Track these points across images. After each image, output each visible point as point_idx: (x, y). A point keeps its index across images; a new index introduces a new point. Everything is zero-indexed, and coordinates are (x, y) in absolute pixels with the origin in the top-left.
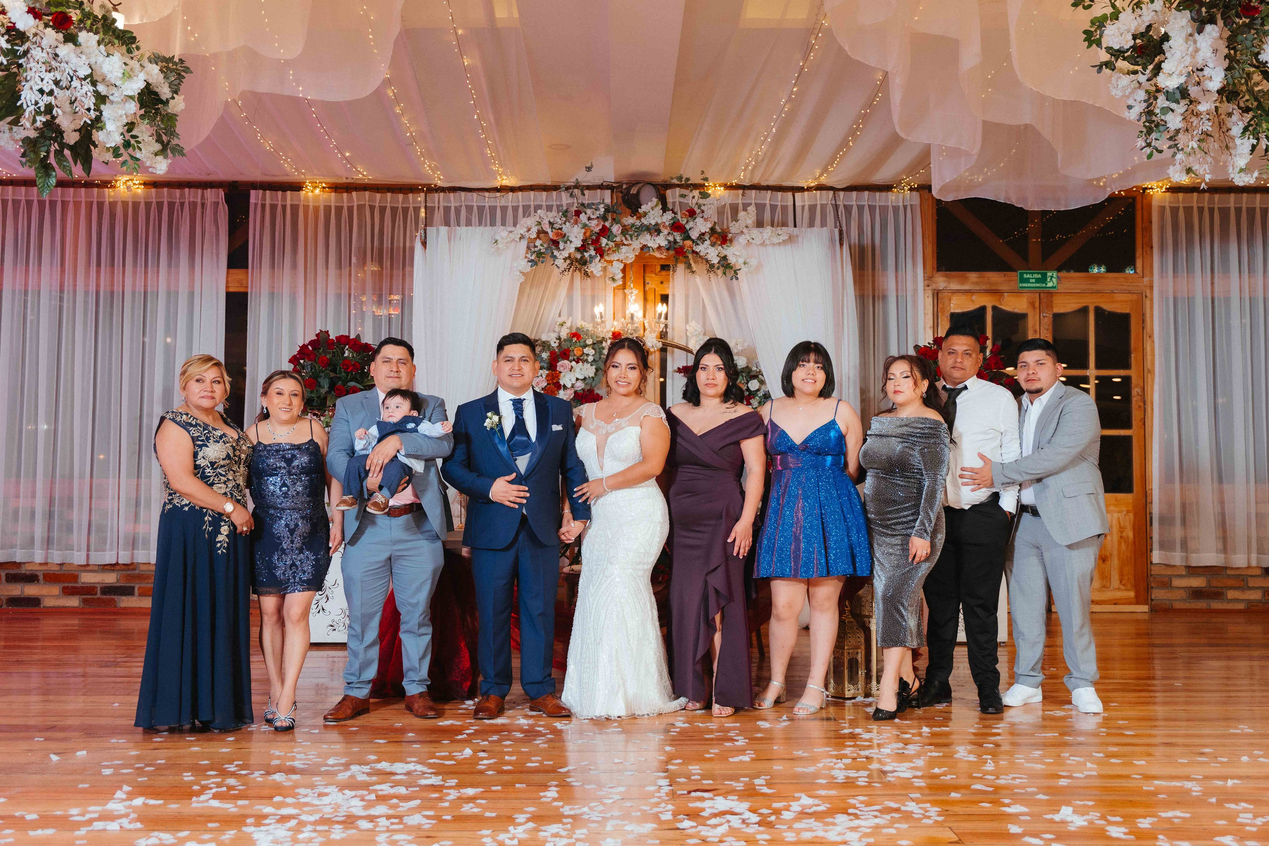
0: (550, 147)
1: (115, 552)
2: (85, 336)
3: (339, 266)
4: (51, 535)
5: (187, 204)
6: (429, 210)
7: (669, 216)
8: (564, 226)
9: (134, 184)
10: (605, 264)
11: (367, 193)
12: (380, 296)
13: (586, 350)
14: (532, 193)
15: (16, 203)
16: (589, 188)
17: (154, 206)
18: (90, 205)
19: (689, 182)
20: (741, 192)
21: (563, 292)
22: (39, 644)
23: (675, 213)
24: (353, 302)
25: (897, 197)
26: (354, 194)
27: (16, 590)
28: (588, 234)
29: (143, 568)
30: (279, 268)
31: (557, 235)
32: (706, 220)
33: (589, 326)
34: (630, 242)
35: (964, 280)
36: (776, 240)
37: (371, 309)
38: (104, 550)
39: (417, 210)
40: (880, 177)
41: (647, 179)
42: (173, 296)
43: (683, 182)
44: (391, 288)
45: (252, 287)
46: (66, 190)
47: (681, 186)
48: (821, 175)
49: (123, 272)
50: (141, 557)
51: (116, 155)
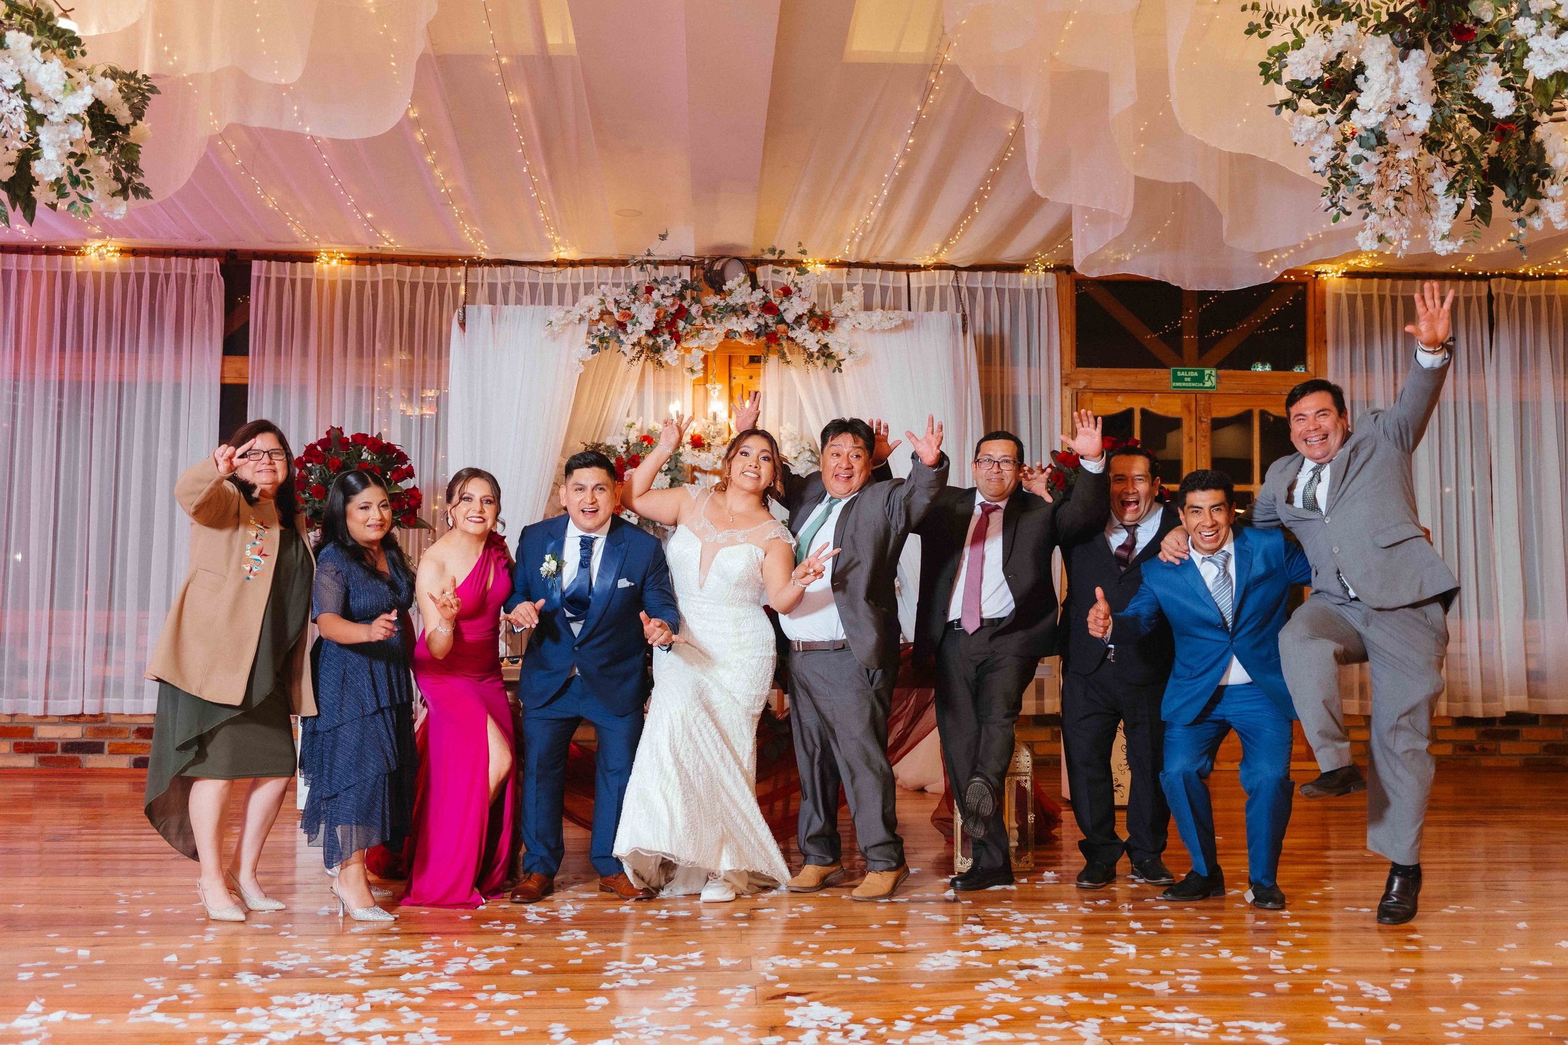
0: (617, 213)
1: (79, 700)
3: (360, 353)
5: (173, 277)
6: (471, 288)
7: (759, 294)
8: (632, 306)
9: (108, 251)
10: (683, 353)
11: (395, 266)
12: (410, 391)
14: (595, 268)
16: (663, 263)
17: (132, 277)
18: (52, 276)
19: (784, 257)
20: (845, 270)
21: (632, 389)
23: (767, 292)
24: (377, 398)
25: (1030, 279)
26: (379, 266)
28: (661, 315)
29: (114, 719)
30: (286, 355)
31: (624, 315)
32: (804, 299)
34: (712, 326)
35: (1109, 378)
36: (887, 325)
37: (400, 406)
38: (66, 698)
39: (455, 287)
40: (1010, 254)
41: (733, 254)
42: (155, 388)
43: (776, 257)
44: (423, 382)
45: (253, 378)
46: (23, 256)
47: (772, 262)
48: (940, 251)
49: (94, 359)
50: (112, 706)
51: (62, 195)
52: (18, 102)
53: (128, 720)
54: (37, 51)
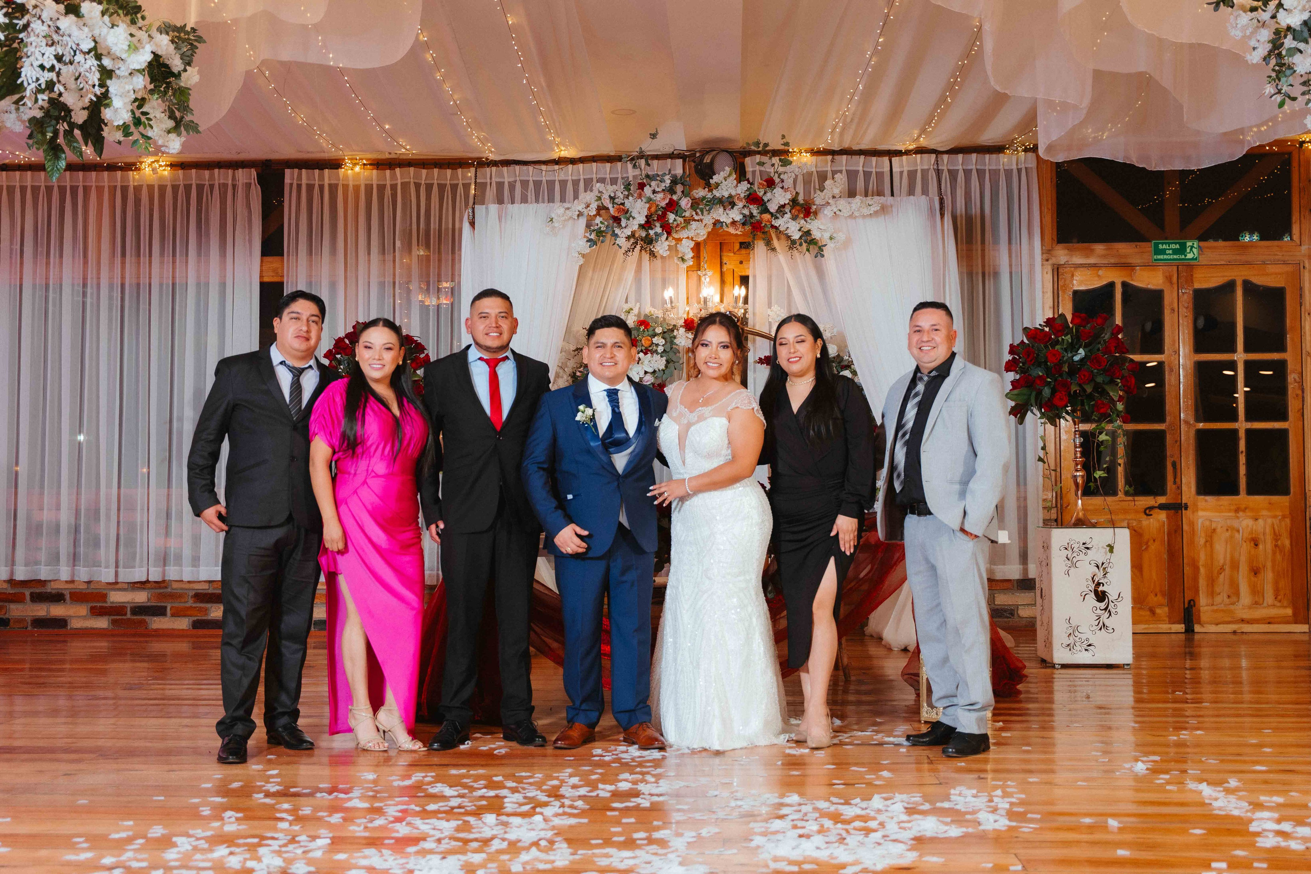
0: (613, 112)
1: (145, 569)
2: (110, 334)
3: (383, 251)
4: (77, 550)
5: (217, 186)
6: (480, 187)
7: (744, 186)
8: (626, 201)
9: (160, 166)
10: (673, 243)
11: (412, 169)
12: (428, 283)
13: (655, 340)
14: (594, 164)
15: (36, 189)
16: (657, 157)
17: (181, 189)
18: (113, 189)
19: (768, 148)
20: (829, 157)
21: (630, 275)
22: (68, 666)
23: (751, 184)
24: (397, 291)
25: (1010, 160)
26: (398, 170)
27: (42, 610)
28: (653, 209)
29: (175, 585)
31: (619, 210)
32: (787, 190)
33: (658, 313)
34: (700, 217)
35: (1089, 253)
36: (866, 211)
37: (419, 297)
38: (133, 567)
39: (466, 187)
40: (989, 137)
41: (723, 146)
42: (202, 287)
43: (760, 149)
44: (439, 275)
45: (288, 276)
46: (88, 173)
47: (759, 153)
48: (919, 136)
49: (150, 263)
50: (172, 573)
51: (127, 134)
52: (92, 62)
53: (187, 586)
54: (106, 18)
